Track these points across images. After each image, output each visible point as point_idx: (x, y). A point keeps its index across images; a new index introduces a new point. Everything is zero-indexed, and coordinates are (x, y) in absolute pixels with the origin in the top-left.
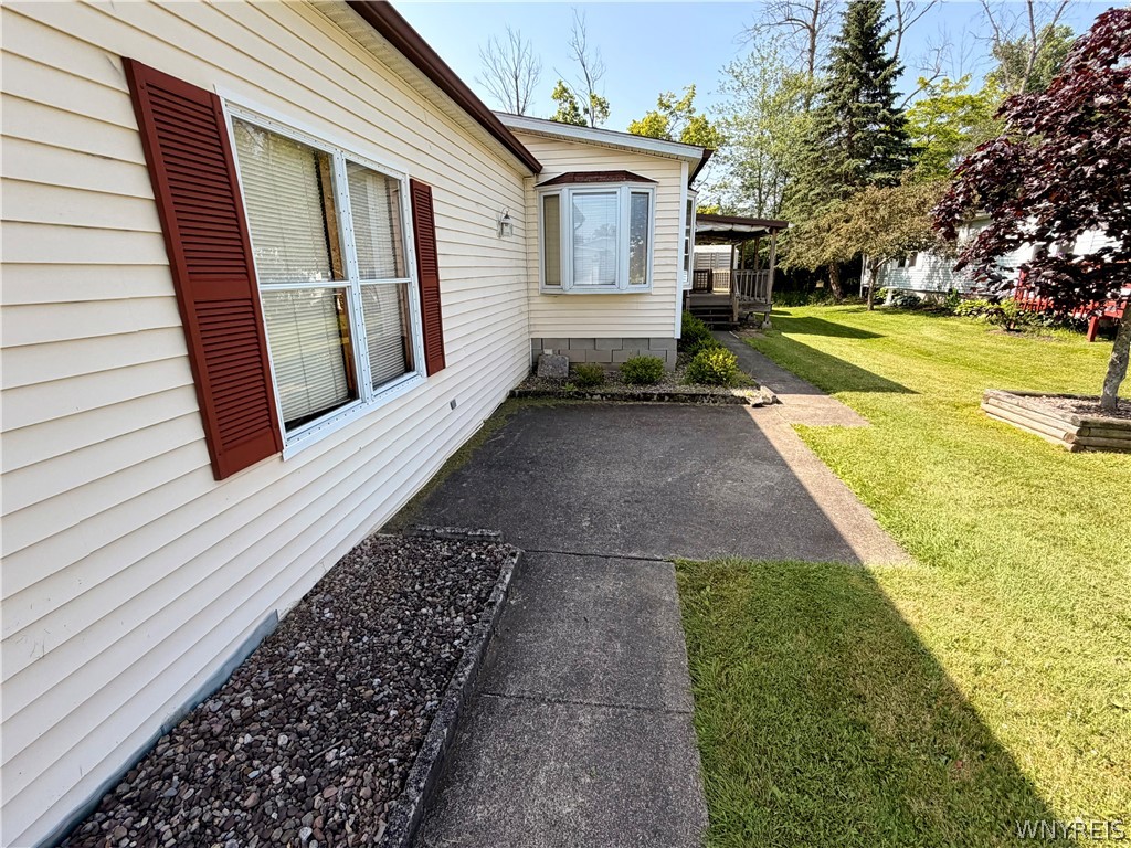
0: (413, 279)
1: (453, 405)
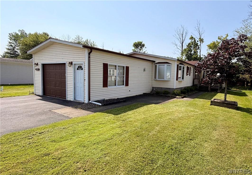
0: (125, 76)
1: (130, 91)
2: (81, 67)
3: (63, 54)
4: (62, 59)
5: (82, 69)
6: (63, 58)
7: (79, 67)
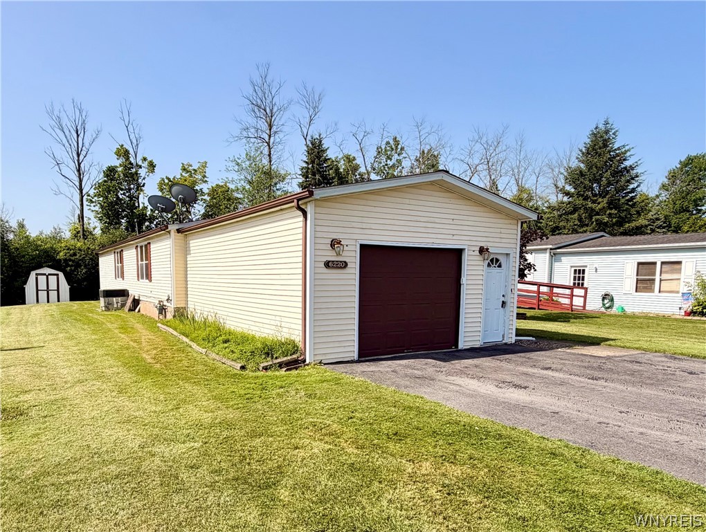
2: (497, 260)
3: (455, 222)
4: (450, 237)
5: (500, 266)
6: (453, 235)
7: (492, 260)
